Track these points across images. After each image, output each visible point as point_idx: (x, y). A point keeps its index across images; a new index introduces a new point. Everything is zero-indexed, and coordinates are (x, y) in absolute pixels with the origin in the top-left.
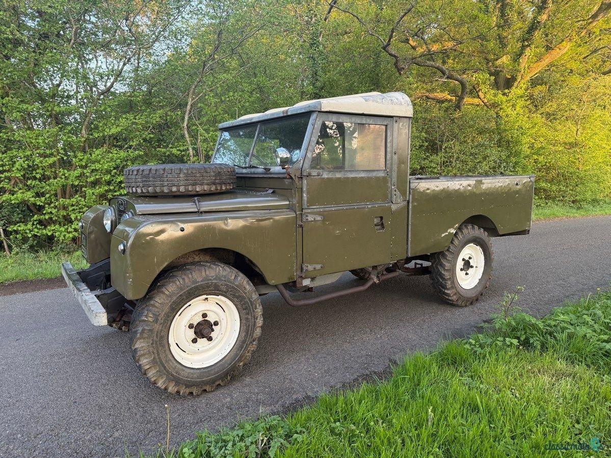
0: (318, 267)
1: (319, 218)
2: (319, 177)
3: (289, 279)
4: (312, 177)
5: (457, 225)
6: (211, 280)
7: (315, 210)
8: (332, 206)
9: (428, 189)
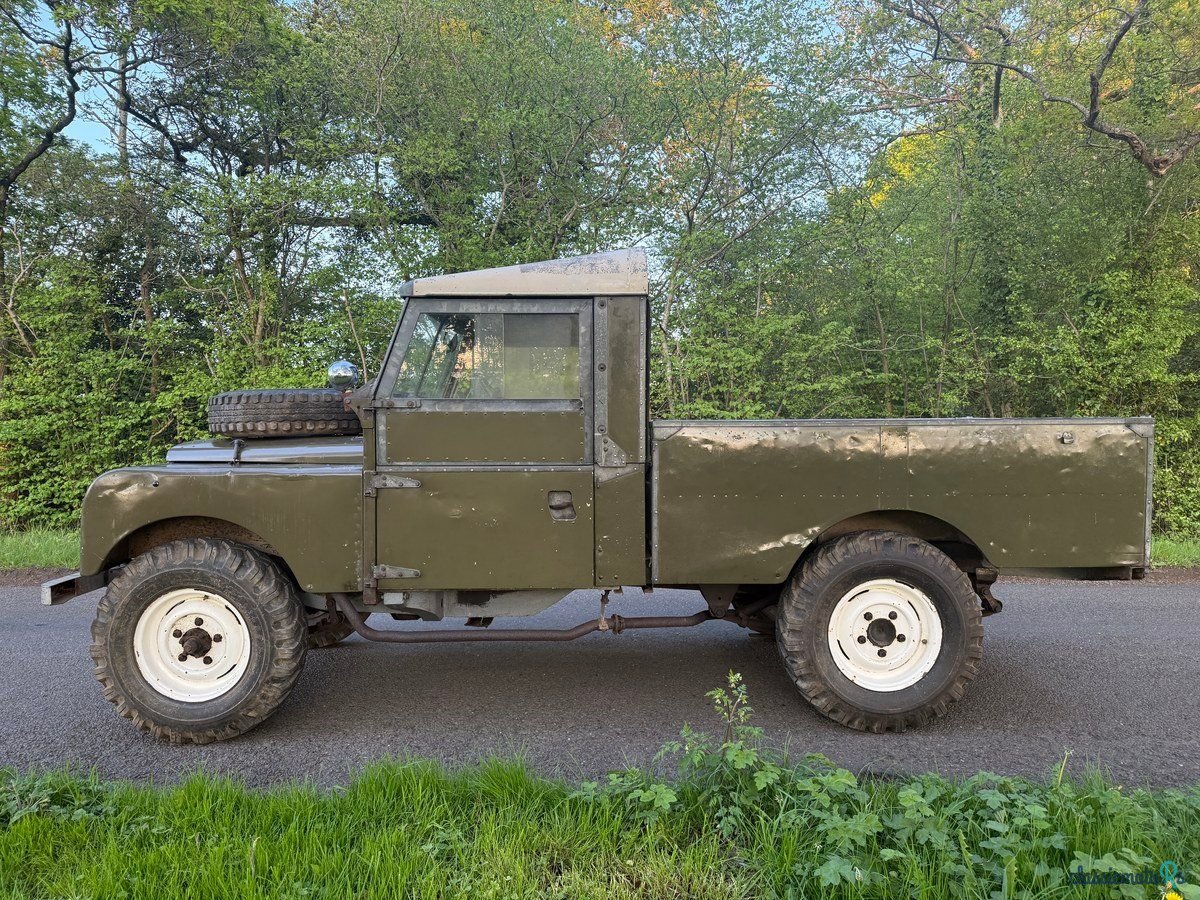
0: (409, 573)
1: (410, 484)
2: (413, 410)
3: (346, 586)
4: (398, 410)
5: (816, 529)
6: (195, 565)
7: (404, 469)
8: (444, 463)
9: (706, 441)
